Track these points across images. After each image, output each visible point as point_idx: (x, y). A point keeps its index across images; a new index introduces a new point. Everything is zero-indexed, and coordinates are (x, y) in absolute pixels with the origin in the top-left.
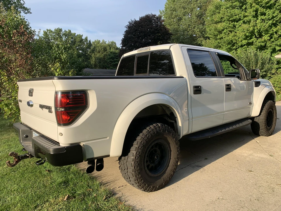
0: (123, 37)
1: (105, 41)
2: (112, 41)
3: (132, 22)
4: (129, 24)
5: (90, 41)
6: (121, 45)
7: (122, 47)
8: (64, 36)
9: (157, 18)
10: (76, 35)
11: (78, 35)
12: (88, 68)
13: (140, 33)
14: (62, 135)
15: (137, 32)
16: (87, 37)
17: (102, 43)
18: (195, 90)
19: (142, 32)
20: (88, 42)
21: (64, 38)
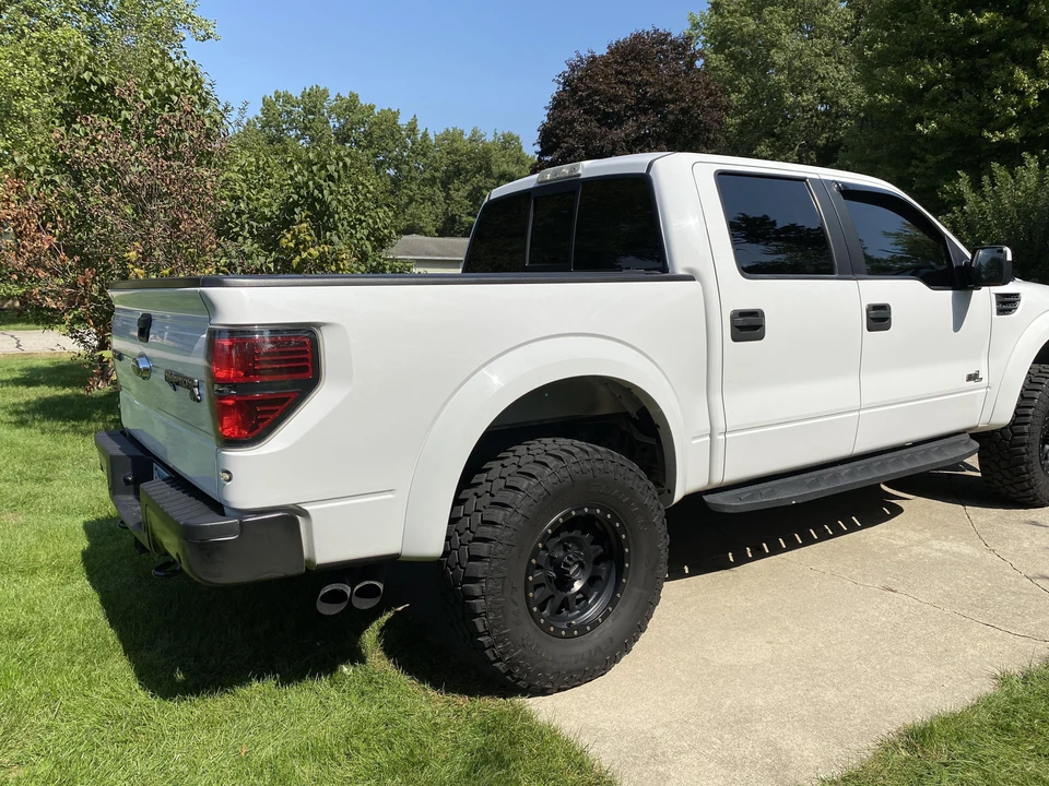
0: (546, 119)
1: (482, 132)
2: (506, 132)
3: (581, 60)
4: (567, 69)
5: (425, 135)
6: (538, 149)
7: (541, 154)
8: (333, 116)
9: (675, 45)
10: (376, 111)
11: (384, 111)
12: (417, 233)
13: (610, 100)
14: (230, 480)
15: (597, 98)
16: (415, 119)
17: (471, 141)
18: (738, 327)
19: (616, 99)
20: (419, 137)
21: (334, 123)
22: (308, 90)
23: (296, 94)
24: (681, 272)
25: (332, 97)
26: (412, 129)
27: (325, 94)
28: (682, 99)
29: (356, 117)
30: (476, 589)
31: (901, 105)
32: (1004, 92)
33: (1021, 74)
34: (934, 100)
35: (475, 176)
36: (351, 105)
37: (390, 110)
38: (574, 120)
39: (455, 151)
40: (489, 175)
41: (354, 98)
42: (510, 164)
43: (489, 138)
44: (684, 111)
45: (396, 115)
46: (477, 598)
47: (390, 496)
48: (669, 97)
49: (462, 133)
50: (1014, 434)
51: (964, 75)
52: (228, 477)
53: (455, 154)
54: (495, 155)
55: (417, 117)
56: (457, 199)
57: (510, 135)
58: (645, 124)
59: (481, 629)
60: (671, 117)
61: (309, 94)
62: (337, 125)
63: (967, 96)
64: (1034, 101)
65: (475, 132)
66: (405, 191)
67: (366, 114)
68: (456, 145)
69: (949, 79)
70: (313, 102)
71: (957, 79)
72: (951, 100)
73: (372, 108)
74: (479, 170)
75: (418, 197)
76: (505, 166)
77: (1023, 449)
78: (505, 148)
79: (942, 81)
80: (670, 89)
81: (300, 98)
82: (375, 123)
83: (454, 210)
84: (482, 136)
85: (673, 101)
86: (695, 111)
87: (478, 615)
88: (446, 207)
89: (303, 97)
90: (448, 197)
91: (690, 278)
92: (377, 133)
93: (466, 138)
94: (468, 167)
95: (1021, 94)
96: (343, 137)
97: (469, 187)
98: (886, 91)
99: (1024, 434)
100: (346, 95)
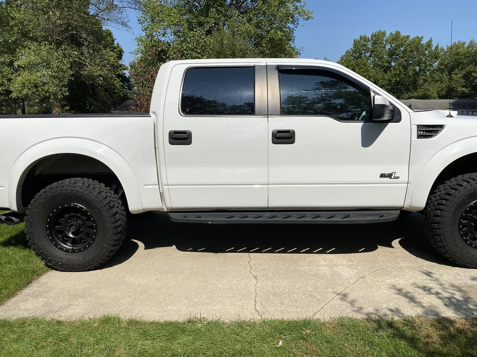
5: (437, 47)
8: (387, 44)
10: (410, 39)
11: (414, 38)
17: (468, 47)
20: (433, 49)
21: (388, 47)
22: (374, 33)
23: (369, 36)
25: (388, 34)
26: (429, 44)
27: (384, 34)
29: (398, 43)
36: (396, 37)
37: (418, 37)
39: (458, 54)
41: (398, 33)
49: (464, 43)
53: (458, 55)
55: (432, 39)
56: (456, 79)
61: (375, 35)
65: (472, 42)
66: (422, 77)
67: (405, 40)
68: (458, 51)
70: (377, 38)
73: (408, 37)
75: (429, 80)
81: (370, 38)
82: (409, 45)
83: (453, 84)
88: (449, 83)
89: (372, 37)
90: (451, 78)
92: (409, 50)
93: (466, 46)
94: (465, 61)
96: (391, 54)
97: (464, 72)
100: (394, 33)
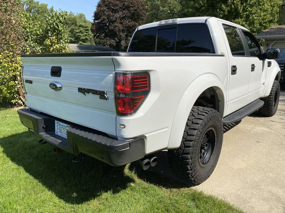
0: (96, 10)
1: (73, 13)
2: (80, 13)
7: (95, 20)
10: (40, 4)
11: (42, 4)
13: (115, 6)
14: (124, 128)
15: (111, 4)
16: (53, 7)
17: (70, 15)
18: (233, 71)
19: (117, 5)
24: (219, 54)
26: (52, 11)
28: (135, 6)
29: (33, 5)
30: (189, 156)
31: (194, 12)
32: (220, 10)
33: (223, 6)
34: (203, 11)
35: (71, 26)
37: (44, 4)
38: (104, 10)
40: (76, 25)
42: (82, 22)
43: (75, 15)
44: (135, 10)
45: (46, 5)
46: (189, 159)
47: (167, 129)
48: (131, 6)
49: (67, 13)
50: (269, 98)
51: (210, 5)
52: (123, 127)
54: (78, 20)
57: (82, 14)
58: (125, 13)
59: (189, 169)
60: (132, 11)
62: (27, 7)
63: (211, 11)
64: (226, 13)
65: (71, 13)
67: (37, 4)
69: (206, 6)
71: (208, 6)
72: (207, 11)
73: (38, 3)
74: (73, 24)
76: (81, 23)
77: (271, 102)
78: (80, 18)
79: (204, 6)
80: (132, 3)
82: (40, 8)
84: (73, 14)
85: (132, 7)
86: (138, 10)
87: (189, 165)
91: (223, 56)
92: (41, 11)
94: (69, 23)
95: (224, 11)
98: (191, 8)
99: (271, 98)
